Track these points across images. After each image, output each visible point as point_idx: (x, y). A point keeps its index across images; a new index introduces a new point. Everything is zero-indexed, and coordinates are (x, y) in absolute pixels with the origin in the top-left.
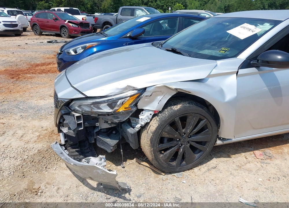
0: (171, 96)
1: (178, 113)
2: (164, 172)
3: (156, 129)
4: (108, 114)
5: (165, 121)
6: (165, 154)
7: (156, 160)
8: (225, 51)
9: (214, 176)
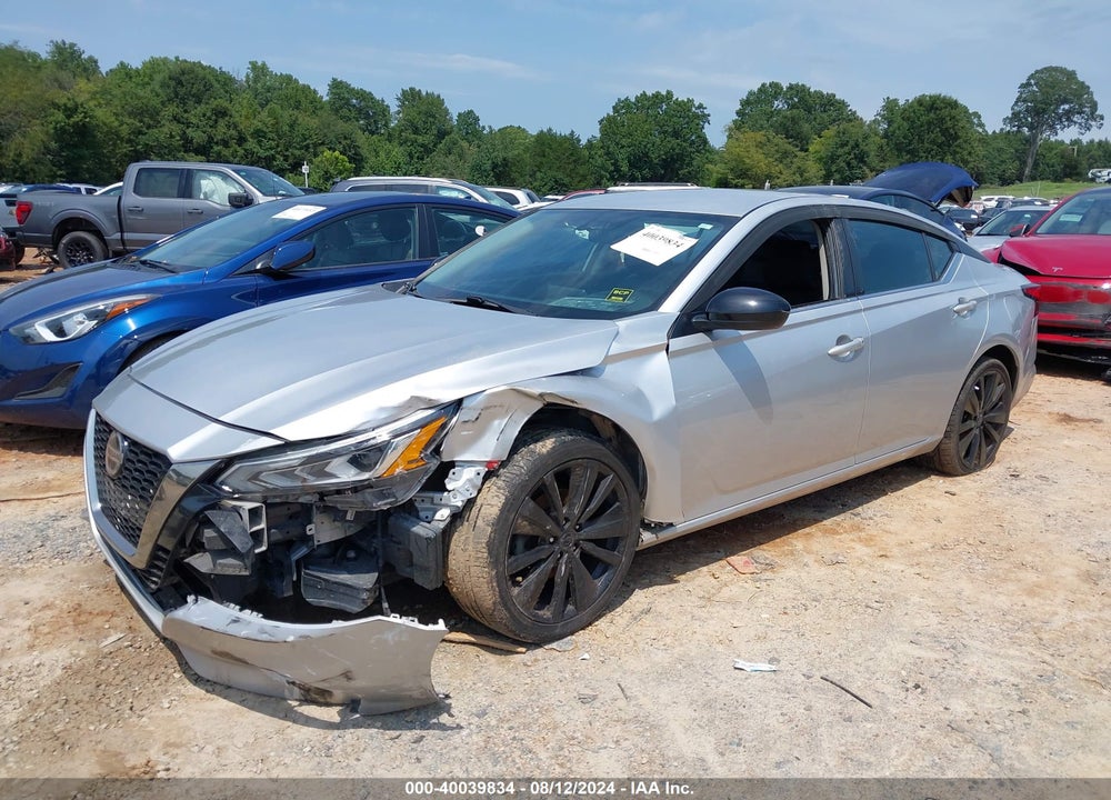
0: (529, 416)
1: (550, 462)
2: (522, 644)
3: (502, 511)
4: (357, 488)
5: (523, 485)
6: (524, 583)
7: (505, 605)
8: (625, 297)
9: (655, 629)
